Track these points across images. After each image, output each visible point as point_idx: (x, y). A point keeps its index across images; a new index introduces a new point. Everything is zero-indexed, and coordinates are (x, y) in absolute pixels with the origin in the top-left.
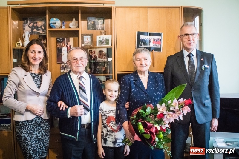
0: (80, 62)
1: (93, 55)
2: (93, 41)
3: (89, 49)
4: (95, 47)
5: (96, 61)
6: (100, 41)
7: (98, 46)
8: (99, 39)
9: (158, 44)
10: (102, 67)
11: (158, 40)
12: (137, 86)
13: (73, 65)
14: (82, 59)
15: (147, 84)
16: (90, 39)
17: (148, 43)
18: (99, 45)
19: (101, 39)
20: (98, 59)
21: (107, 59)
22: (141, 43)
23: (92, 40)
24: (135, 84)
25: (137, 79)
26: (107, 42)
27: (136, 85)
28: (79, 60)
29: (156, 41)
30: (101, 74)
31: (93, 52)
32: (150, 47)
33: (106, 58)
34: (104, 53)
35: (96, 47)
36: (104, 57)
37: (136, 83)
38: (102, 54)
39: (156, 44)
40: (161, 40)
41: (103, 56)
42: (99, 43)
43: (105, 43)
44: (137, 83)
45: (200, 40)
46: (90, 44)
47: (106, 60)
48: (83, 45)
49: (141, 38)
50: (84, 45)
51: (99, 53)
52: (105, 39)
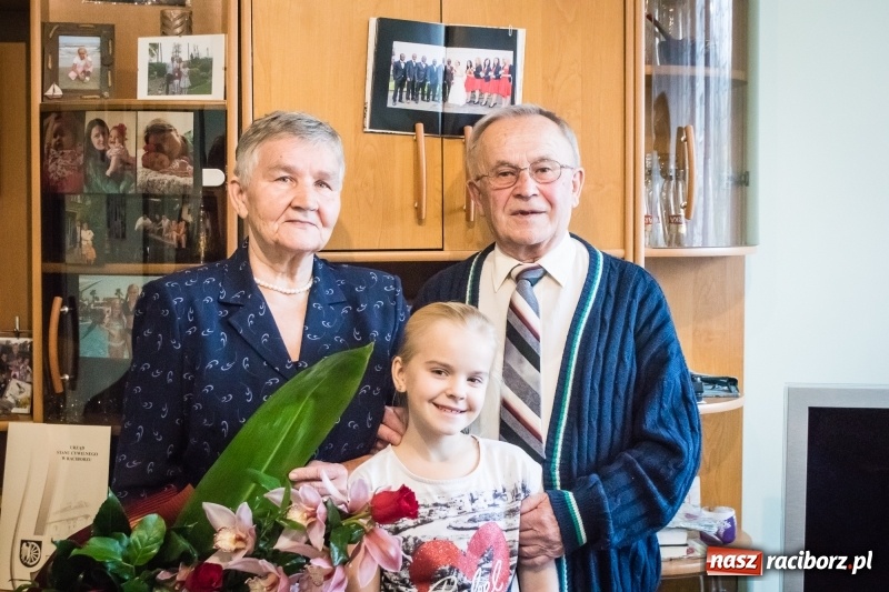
0: (531, 186)
1: (113, 152)
2: (115, 65)
3: (90, 116)
4: (125, 101)
5: (128, 187)
6: (157, 71)
7: (143, 94)
8: (152, 55)
9: (494, 96)
10: (165, 222)
11: (498, 68)
12: (241, 343)
13: (495, 203)
14: (544, 170)
15: (305, 333)
16: (98, 56)
17: (439, 89)
18: (150, 92)
19: (165, 57)
20: (143, 175)
21: (198, 177)
22: (400, 85)
23: (107, 62)
24: (227, 325)
25: (244, 297)
26: (200, 71)
27: (236, 331)
28: (527, 174)
29: (482, 74)
30: (162, 262)
31: (114, 133)
32: (448, 110)
33: (190, 168)
34: (178, 140)
35: (132, 102)
36: (177, 164)
37: (233, 321)
38: (166, 147)
39: (486, 96)
40: (512, 70)
41: (171, 159)
42: (150, 78)
43: (185, 82)
44: (243, 321)
45: (740, 76)
46: (94, 86)
47: (189, 181)
48: (55, 91)
49: (396, 58)
50: (59, 92)
51: (147, 139)
52: (185, 57)
